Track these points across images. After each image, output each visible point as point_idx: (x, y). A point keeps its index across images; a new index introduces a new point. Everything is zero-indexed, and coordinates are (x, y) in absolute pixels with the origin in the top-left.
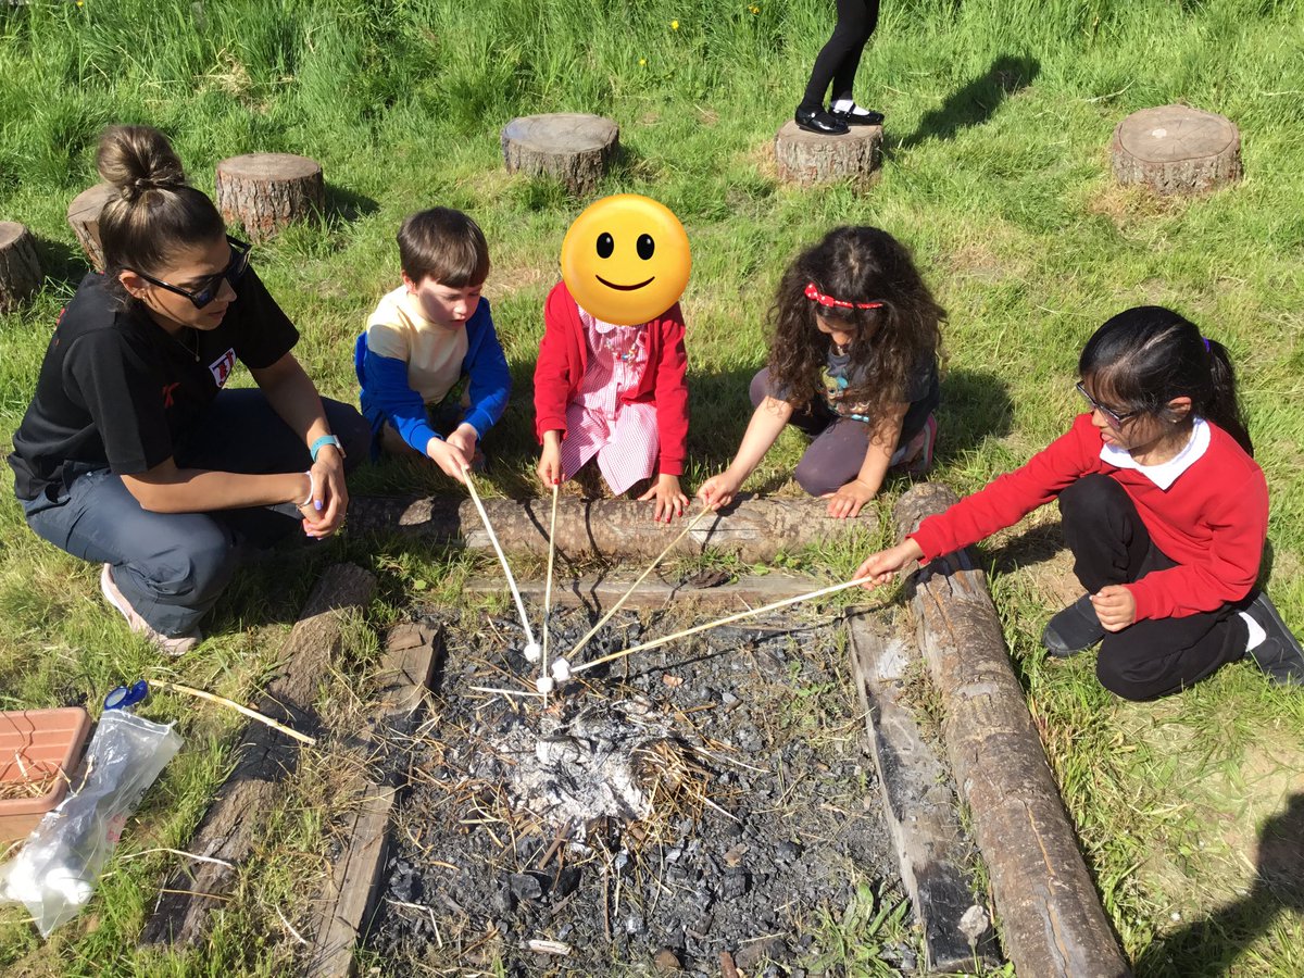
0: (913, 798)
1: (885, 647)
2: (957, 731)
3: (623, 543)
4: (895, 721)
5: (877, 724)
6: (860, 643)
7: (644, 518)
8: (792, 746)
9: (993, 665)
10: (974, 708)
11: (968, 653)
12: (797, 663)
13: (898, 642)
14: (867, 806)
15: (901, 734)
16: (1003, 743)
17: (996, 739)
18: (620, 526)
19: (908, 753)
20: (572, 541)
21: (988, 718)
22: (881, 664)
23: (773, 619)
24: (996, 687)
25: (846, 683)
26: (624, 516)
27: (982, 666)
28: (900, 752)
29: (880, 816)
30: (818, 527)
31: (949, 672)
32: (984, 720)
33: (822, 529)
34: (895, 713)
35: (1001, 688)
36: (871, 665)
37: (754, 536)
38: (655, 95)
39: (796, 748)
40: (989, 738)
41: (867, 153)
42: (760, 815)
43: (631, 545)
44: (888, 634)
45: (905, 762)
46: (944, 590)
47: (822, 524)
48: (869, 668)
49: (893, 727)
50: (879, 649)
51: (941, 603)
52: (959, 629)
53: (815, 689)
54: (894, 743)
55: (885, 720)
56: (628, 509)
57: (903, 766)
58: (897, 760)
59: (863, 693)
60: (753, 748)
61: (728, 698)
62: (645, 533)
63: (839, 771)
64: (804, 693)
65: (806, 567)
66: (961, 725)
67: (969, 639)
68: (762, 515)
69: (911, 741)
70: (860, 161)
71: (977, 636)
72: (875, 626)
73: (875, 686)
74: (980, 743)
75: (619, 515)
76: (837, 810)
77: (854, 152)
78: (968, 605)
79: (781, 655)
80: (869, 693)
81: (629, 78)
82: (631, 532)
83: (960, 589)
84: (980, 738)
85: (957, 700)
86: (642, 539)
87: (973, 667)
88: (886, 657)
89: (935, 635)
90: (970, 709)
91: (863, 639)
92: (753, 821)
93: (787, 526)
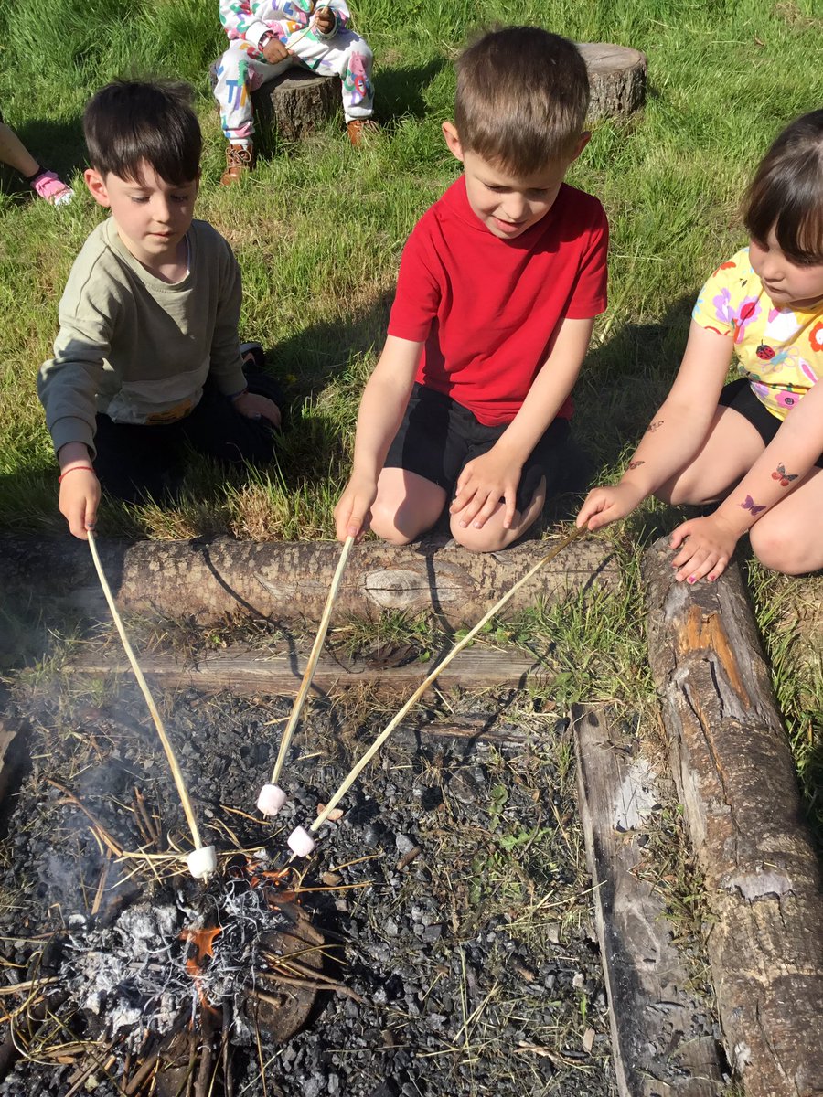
0: (656, 1058)
1: (625, 772)
2: (727, 951)
3: (280, 604)
4: (635, 907)
5: (608, 911)
6: (590, 765)
7: (307, 572)
8: (485, 936)
9: (784, 842)
10: (754, 918)
11: (746, 819)
12: (502, 789)
13: (644, 764)
14: (587, 1045)
15: (643, 932)
16: (800, 993)
17: (789, 986)
18: (276, 581)
19: (651, 967)
20: (213, 601)
21: (777, 944)
22: (618, 803)
23: (474, 716)
24: (789, 883)
25: (568, 823)
26: (281, 569)
27: (768, 844)
28: (643, 967)
29: (606, 1067)
30: (540, 585)
31: (716, 844)
32: (770, 947)
33: (545, 589)
34: (636, 892)
35: (796, 885)
36: (604, 806)
37: (452, 598)
38: (399, 32)
39: (491, 937)
40: (778, 982)
41: (628, 88)
42: (429, 1060)
43: (290, 607)
44: (628, 751)
45: (648, 985)
46: (711, 707)
47: (545, 581)
48: (600, 810)
49: (632, 918)
50: (617, 776)
51: (707, 726)
52: (732, 776)
53: (523, 837)
54: (632, 948)
55: (621, 905)
56: (288, 558)
57: (643, 993)
58: (635, 978)
59: (590, 849)
60: (428, 938)
61: (403, 843)
62: (309, 592)
63: (549, 982)
64: (508, 844)
65: (523, 637)
66: (734, 945)
67: (749, 793)
68: (465, 568)
69: (657, 945)
70: (619, 97)
71: (759, 788)
72: (612, 735)
73: (607, 841)
74: (763, 989)
75: (275, 566)
76: (543, 1053)
77: (613, 87)
78: (748, 731)
79: (479, 778)
80: (599, 853)
81: (371, 13)
82: (290, 589)
83: (735, 704)
84: (763, 979)
85: (727, 899)
86: (305, 599)
87: (754, 845)
88: (625, 789)
89: (697, 777)
90: (748, 920)
91: (596, 759)
92: (416, 1072)
93: (499, 584)
